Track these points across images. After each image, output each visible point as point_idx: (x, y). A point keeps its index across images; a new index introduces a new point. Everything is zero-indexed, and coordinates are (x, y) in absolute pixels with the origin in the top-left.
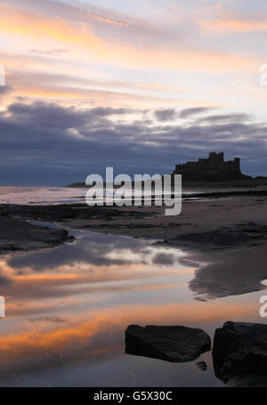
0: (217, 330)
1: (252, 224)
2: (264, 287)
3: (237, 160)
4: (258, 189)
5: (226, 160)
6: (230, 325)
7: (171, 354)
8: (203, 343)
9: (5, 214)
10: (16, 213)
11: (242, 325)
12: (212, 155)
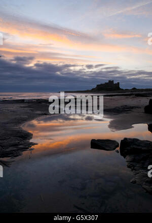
0: (122, 141)
1: (126, 106)
2: (133, 127)
3: (118, 83)
4: (126, 93)
5: (114, 83)
6: (126, 139)
7: (107, 148)
8: (116, 145)
9: (40, 103)
10: (44, 102)
11: (130, 139)
12: (110, 81)
